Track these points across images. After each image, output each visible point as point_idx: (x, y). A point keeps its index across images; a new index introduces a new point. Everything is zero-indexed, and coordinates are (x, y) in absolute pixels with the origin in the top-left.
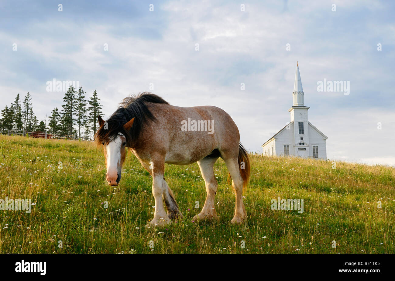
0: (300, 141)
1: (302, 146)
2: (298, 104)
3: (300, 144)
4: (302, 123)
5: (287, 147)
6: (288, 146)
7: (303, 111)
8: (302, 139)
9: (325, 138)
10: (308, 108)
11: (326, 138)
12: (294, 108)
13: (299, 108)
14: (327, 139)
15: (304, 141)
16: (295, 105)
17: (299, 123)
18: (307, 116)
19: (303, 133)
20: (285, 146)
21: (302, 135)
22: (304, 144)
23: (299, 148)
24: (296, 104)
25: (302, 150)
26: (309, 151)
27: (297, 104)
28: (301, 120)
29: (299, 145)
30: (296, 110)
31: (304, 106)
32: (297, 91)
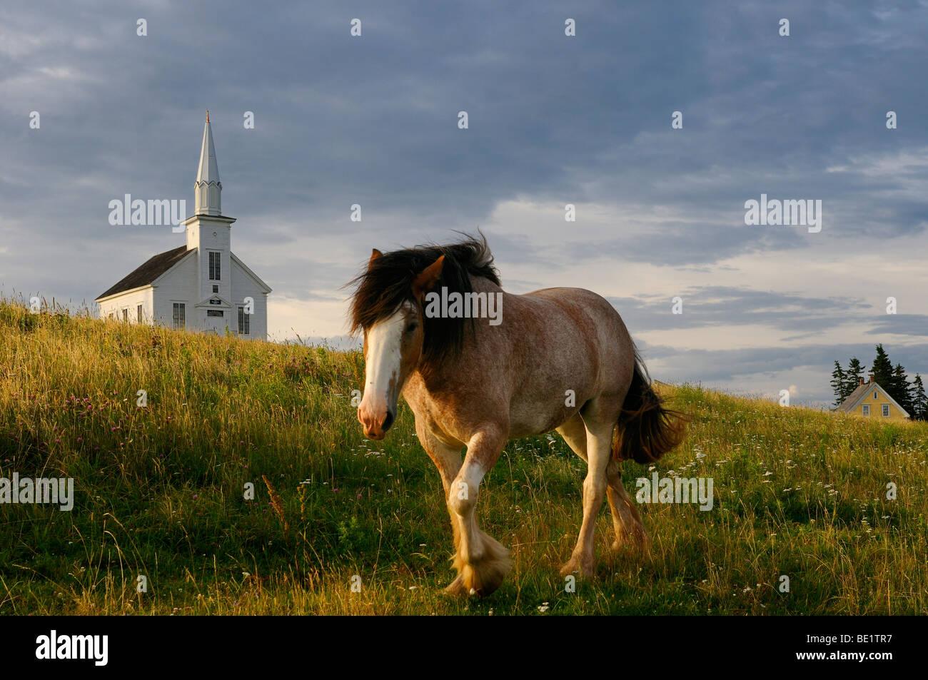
0: (211, 295)
1: (215, 308)
2: (209, 211)
3: (212, 302)
4: (218, 255)
5: (179, 309)
6: (183, 306)
7: (219, 227)
8: (215, 290)
9: (264, 291)
10: (232, 221)
11: (269, 290)
12: (200, 219)
13: (212, 221)
14: (270, 292)
15: (221, 295)
16: (200, 211)
17: (211, 255)
18: (228, 239)
19: (218, 278)
20: (175, 305)
21: (215, 282)
22: (219, 302)
23: (208, 311)
24: (203, 209)
25: (215, 315)
26: (231, 316)
27: (207, 209)
28: (215, 248)
29: (209, 304)
30: (204, 223)
31: (222, 215)
32: (207, 180)
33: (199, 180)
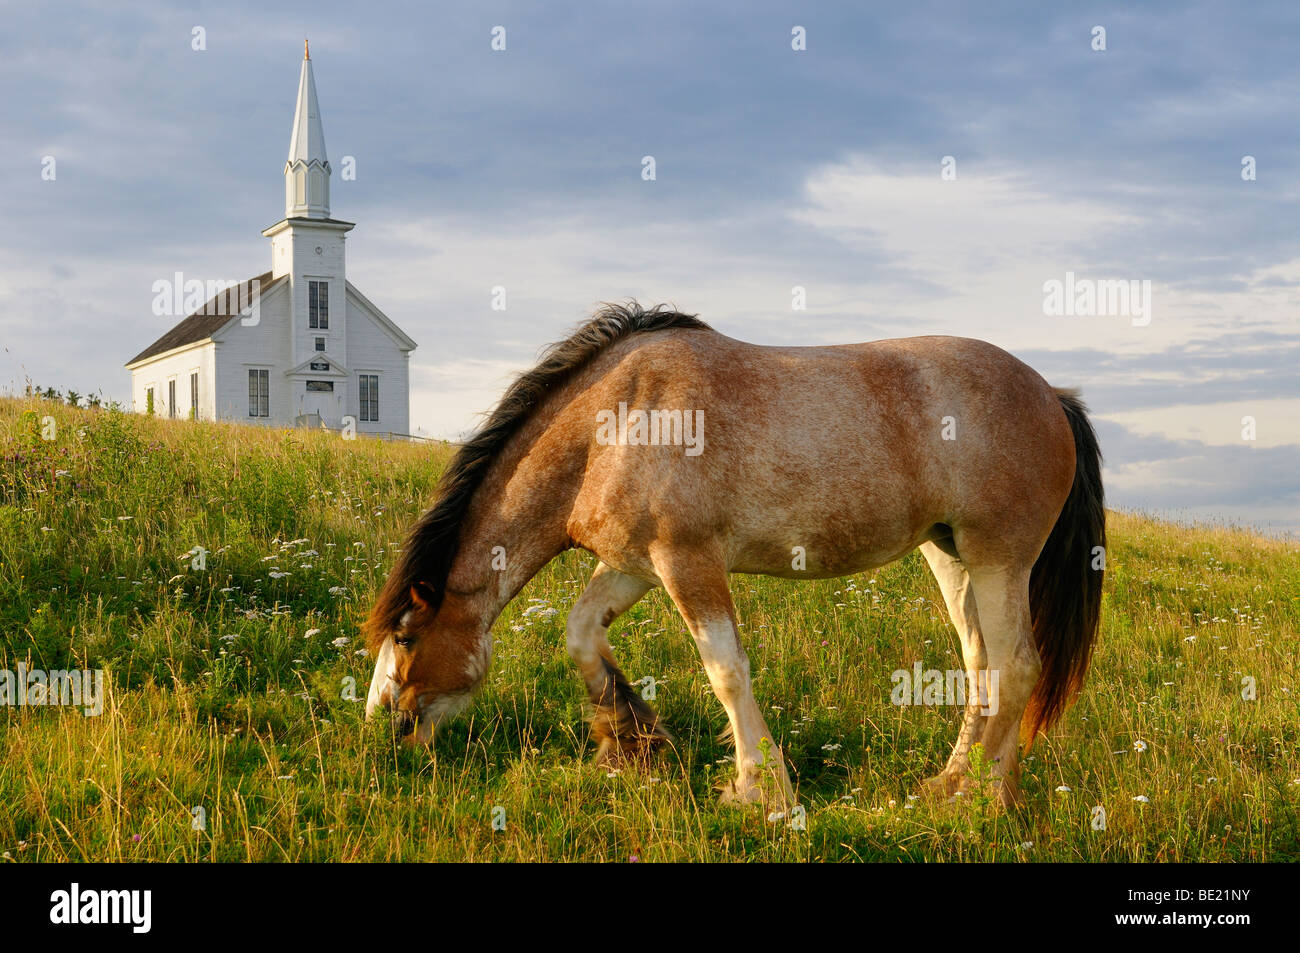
0: (312, 355)
1: (320, 376)
2: (309, 211)
3: (313, 366)
4: (324, 285)
5: (259, 377)
6: (265, 374)
7: (325, 238)
8: (320, 346)
9: (404, 347)
10: (347, 227)
11: (412, 346)
12: (294, 226)
13: (314, 227)
14: (414, 348)
15: (329, 354)
16: (294, 212)
17: (313, 286)
18: (341, 258)
19: (325, 326)
20: (252, 373)
21: (320, 333)
22: (327, 367)
23: (308, 382)
24: (298, 208)
25: (319, 390)
26: (347, 390)
27: (306, 207)
28: (319, 273)
29: (308, 370)
30: (300, 232)
31: (332, 217)
32: (306, 158)
33: (291, 158)
